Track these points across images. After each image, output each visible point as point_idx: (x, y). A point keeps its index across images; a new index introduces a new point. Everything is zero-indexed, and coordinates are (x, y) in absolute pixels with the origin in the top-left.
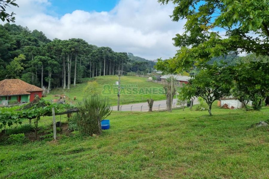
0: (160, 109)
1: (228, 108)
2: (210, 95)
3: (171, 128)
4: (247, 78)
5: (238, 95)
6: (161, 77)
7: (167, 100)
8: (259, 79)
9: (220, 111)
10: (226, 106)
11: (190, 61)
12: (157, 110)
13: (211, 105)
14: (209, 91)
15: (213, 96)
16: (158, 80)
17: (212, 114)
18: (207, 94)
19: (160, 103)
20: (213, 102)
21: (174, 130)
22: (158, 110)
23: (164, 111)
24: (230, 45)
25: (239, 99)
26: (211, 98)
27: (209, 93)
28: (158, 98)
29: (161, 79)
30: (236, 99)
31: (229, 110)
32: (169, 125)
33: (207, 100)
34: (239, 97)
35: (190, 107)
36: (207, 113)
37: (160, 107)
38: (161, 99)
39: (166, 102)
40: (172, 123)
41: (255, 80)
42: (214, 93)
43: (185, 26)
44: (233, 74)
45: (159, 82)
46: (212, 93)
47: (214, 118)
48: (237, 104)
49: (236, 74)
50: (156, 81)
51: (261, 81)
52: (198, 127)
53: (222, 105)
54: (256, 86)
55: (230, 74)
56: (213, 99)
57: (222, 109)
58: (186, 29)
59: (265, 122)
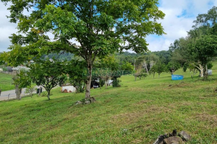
0: (9, 98)
1: (67, 92)
2: (48, 84)
3: (9, 116)
4: (69, 71)
5: (72, 82)
6: (12, 68)
7: (16, 90)
8: (76, 72)
9: (61, 95)
10: (66, 91)
11: (22, 57)
12: (6, 99)
13: (49, 91)
14: (48, 81)
15: (51, 85)
16: (9, 71)
17: (50, 98)
18: (46, 83)
19: (9, 93)
20: (51, 89)
21: (11, 118)
22: (8, 99)
23: (14, 99)
24: (55, 47)
25: (73, 85)
26: (49, 86)
27: (47, 82)
28: (9, 88)
29: (12, 70)
30: (71, 85)
31: (67, 93)
32: (8, 114)
33: (47, 88)
34: (73, 84)
35: (39, 94)
36: (46, 98)
37: (9, 96)
38: (11, 89)
39: (15, 92)
40: (11, 111)
41: (74, 73)
42: (51, 82)
43: (18, 27)
44: (60, 68)
45: (10, 73)
46: (50, 82)
47: (51, 102)
48: (73, 89)
49: (62, 68)
50: (7, 72)
51: (78, 73)
52: (34, 112)
53: (63, 90)
54: (75, 76)
55: (58, 68)
56: (51, 87)
57: (63, 93)
58: (18, 29)
59: (80, 101)
